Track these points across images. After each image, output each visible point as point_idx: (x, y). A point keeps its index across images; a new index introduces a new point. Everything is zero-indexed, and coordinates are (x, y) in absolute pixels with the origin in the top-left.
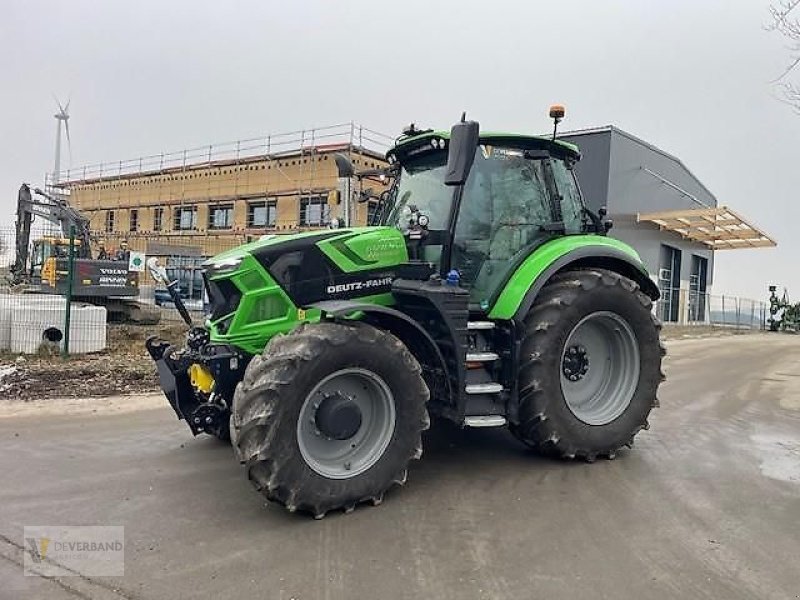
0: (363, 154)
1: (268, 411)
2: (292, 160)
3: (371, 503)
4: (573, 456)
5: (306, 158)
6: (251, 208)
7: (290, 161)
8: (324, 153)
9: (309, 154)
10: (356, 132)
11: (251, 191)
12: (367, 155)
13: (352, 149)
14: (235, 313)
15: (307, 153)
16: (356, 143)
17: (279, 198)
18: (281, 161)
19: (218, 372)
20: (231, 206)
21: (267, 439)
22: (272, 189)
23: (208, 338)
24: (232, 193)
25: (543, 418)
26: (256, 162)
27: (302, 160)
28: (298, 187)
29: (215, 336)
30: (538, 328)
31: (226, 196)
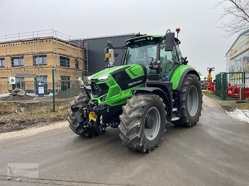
0: (58, 40)
1: (139, 122)
2: (29, 42)
3: (158, 146)
4: (190, 125)
5: (35, 41)
6: (12, 59)
7: (28, 42)
8: (41, 39)
9: (37, 40)
10: (55, 33)
11: (13, 53)
12: (60, 41)
13: (54, 38)
14: (107, 94)
15: (35, 39)
16: (55, 37)
17: (25, 56)
18: (24, 42)
19: (104, 113)
20: (4, 59)
21: (140, 131)
22: (22, 52)
23: (97, 103)
24: (4, 54)
25: (186, 116)
26: (13, 42)
27: (33, 42)
28: (33, 51)
29: (100, 102)
30: (184, 91)
31: (2, 56)
